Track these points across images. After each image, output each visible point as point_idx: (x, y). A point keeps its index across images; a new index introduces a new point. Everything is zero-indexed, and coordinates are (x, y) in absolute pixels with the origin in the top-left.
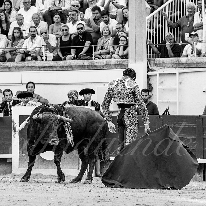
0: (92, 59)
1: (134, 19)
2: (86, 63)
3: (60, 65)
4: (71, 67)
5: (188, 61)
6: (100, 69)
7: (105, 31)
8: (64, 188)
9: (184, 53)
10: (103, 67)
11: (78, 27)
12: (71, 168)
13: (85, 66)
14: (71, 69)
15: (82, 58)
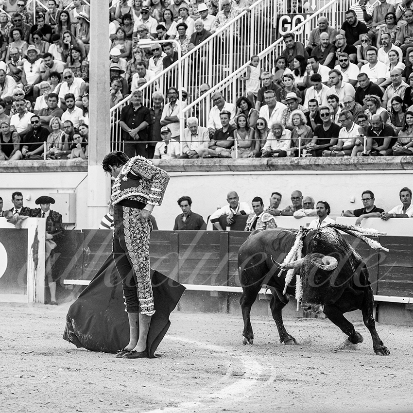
0: (43, 159)
1: (96, 110)
2: (36, 163)
3: (4, 166)
4: (17, 168)
5: (161, 163)
6: (53, 171)
7: (55, 124)
8: (6, 318)
9: (156, 153)
10: (57, 169)
11: (32, 121)
12: (16, 293)
13: (35, 167)
14: (17, 171)
15: (31, 157)
